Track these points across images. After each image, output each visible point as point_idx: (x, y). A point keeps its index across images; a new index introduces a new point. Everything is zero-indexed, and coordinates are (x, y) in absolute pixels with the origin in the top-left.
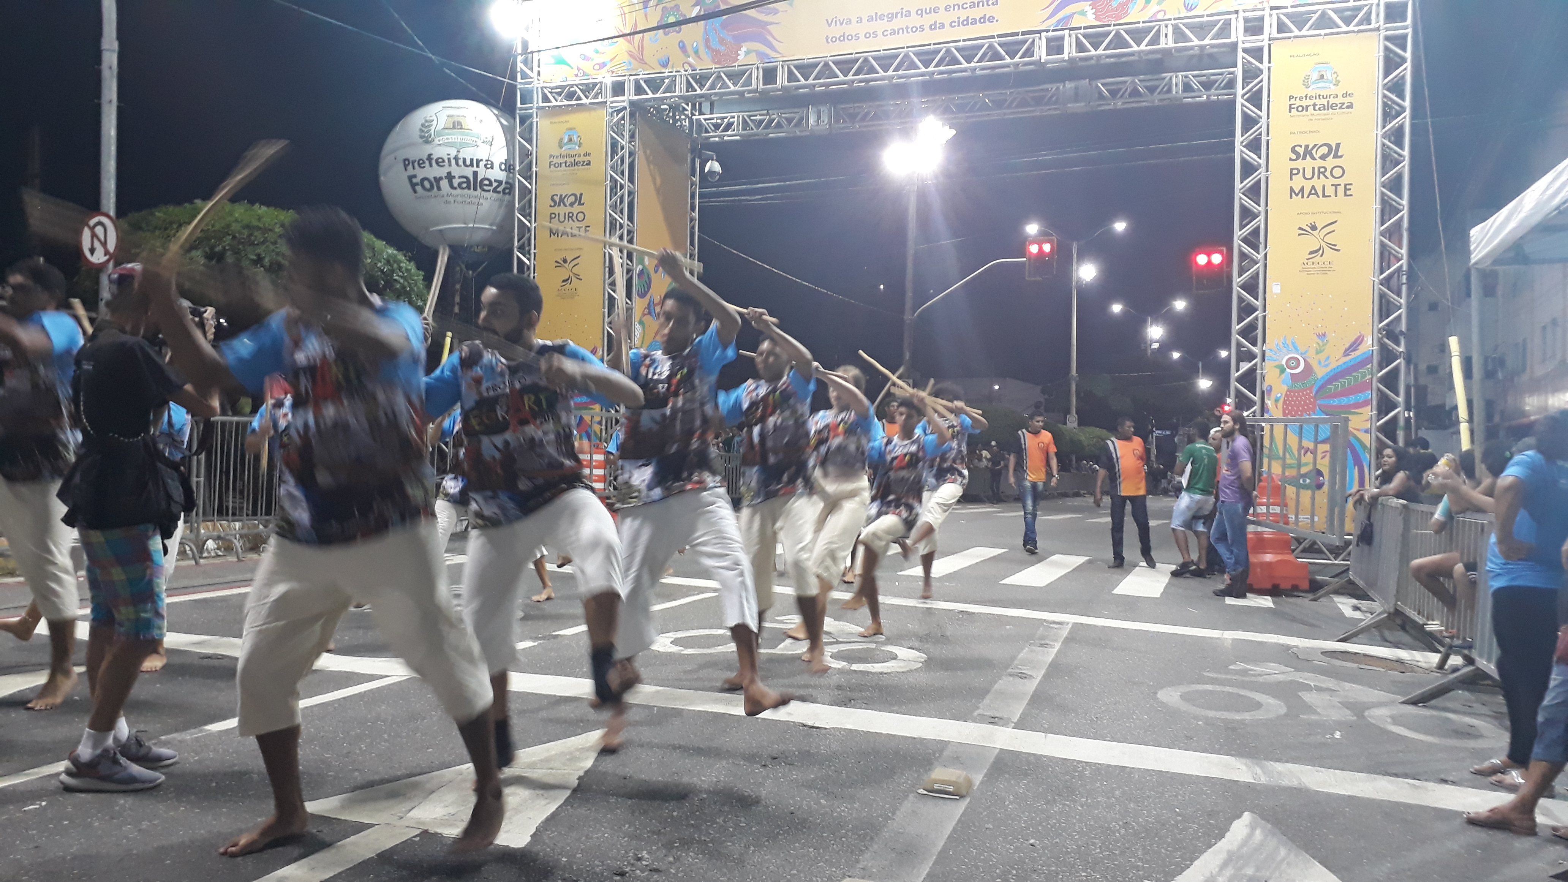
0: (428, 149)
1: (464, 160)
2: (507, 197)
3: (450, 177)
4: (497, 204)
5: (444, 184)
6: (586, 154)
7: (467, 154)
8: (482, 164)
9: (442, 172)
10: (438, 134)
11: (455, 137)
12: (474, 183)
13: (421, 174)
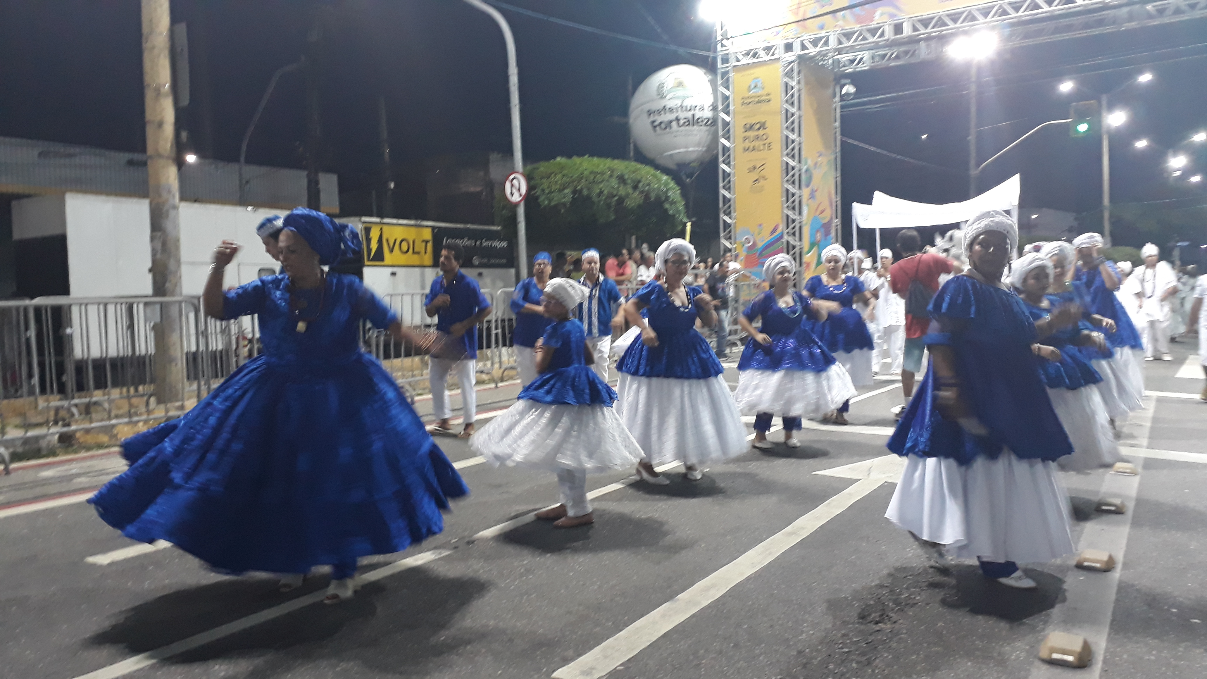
0: (663, 103)
1: (686, 107)
2: (713, 128)
3: (677, 119)
4: (707, 133)
5: (674, 124)
6: (768, 95)
7: (688, 103)
8: (698, 108)
9: (672, 116)
10: (669, 91)
11: (680, 92)
12: (693, 122)
13: (659, 119)
